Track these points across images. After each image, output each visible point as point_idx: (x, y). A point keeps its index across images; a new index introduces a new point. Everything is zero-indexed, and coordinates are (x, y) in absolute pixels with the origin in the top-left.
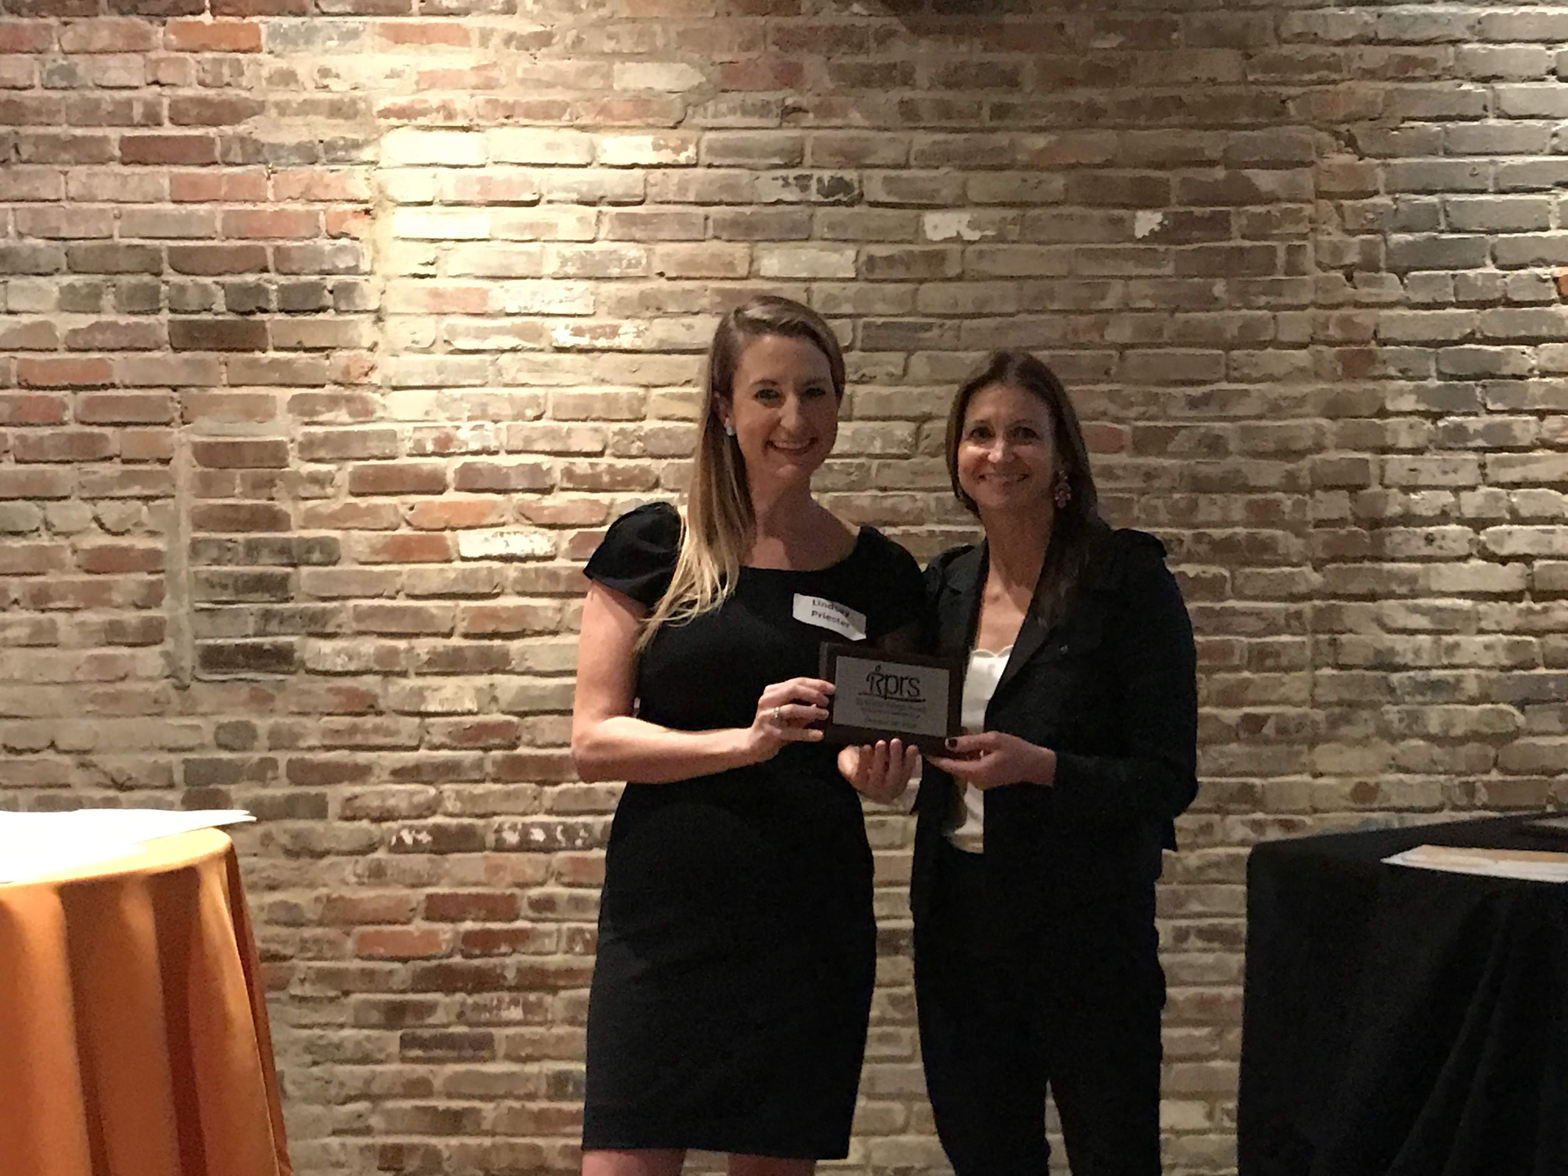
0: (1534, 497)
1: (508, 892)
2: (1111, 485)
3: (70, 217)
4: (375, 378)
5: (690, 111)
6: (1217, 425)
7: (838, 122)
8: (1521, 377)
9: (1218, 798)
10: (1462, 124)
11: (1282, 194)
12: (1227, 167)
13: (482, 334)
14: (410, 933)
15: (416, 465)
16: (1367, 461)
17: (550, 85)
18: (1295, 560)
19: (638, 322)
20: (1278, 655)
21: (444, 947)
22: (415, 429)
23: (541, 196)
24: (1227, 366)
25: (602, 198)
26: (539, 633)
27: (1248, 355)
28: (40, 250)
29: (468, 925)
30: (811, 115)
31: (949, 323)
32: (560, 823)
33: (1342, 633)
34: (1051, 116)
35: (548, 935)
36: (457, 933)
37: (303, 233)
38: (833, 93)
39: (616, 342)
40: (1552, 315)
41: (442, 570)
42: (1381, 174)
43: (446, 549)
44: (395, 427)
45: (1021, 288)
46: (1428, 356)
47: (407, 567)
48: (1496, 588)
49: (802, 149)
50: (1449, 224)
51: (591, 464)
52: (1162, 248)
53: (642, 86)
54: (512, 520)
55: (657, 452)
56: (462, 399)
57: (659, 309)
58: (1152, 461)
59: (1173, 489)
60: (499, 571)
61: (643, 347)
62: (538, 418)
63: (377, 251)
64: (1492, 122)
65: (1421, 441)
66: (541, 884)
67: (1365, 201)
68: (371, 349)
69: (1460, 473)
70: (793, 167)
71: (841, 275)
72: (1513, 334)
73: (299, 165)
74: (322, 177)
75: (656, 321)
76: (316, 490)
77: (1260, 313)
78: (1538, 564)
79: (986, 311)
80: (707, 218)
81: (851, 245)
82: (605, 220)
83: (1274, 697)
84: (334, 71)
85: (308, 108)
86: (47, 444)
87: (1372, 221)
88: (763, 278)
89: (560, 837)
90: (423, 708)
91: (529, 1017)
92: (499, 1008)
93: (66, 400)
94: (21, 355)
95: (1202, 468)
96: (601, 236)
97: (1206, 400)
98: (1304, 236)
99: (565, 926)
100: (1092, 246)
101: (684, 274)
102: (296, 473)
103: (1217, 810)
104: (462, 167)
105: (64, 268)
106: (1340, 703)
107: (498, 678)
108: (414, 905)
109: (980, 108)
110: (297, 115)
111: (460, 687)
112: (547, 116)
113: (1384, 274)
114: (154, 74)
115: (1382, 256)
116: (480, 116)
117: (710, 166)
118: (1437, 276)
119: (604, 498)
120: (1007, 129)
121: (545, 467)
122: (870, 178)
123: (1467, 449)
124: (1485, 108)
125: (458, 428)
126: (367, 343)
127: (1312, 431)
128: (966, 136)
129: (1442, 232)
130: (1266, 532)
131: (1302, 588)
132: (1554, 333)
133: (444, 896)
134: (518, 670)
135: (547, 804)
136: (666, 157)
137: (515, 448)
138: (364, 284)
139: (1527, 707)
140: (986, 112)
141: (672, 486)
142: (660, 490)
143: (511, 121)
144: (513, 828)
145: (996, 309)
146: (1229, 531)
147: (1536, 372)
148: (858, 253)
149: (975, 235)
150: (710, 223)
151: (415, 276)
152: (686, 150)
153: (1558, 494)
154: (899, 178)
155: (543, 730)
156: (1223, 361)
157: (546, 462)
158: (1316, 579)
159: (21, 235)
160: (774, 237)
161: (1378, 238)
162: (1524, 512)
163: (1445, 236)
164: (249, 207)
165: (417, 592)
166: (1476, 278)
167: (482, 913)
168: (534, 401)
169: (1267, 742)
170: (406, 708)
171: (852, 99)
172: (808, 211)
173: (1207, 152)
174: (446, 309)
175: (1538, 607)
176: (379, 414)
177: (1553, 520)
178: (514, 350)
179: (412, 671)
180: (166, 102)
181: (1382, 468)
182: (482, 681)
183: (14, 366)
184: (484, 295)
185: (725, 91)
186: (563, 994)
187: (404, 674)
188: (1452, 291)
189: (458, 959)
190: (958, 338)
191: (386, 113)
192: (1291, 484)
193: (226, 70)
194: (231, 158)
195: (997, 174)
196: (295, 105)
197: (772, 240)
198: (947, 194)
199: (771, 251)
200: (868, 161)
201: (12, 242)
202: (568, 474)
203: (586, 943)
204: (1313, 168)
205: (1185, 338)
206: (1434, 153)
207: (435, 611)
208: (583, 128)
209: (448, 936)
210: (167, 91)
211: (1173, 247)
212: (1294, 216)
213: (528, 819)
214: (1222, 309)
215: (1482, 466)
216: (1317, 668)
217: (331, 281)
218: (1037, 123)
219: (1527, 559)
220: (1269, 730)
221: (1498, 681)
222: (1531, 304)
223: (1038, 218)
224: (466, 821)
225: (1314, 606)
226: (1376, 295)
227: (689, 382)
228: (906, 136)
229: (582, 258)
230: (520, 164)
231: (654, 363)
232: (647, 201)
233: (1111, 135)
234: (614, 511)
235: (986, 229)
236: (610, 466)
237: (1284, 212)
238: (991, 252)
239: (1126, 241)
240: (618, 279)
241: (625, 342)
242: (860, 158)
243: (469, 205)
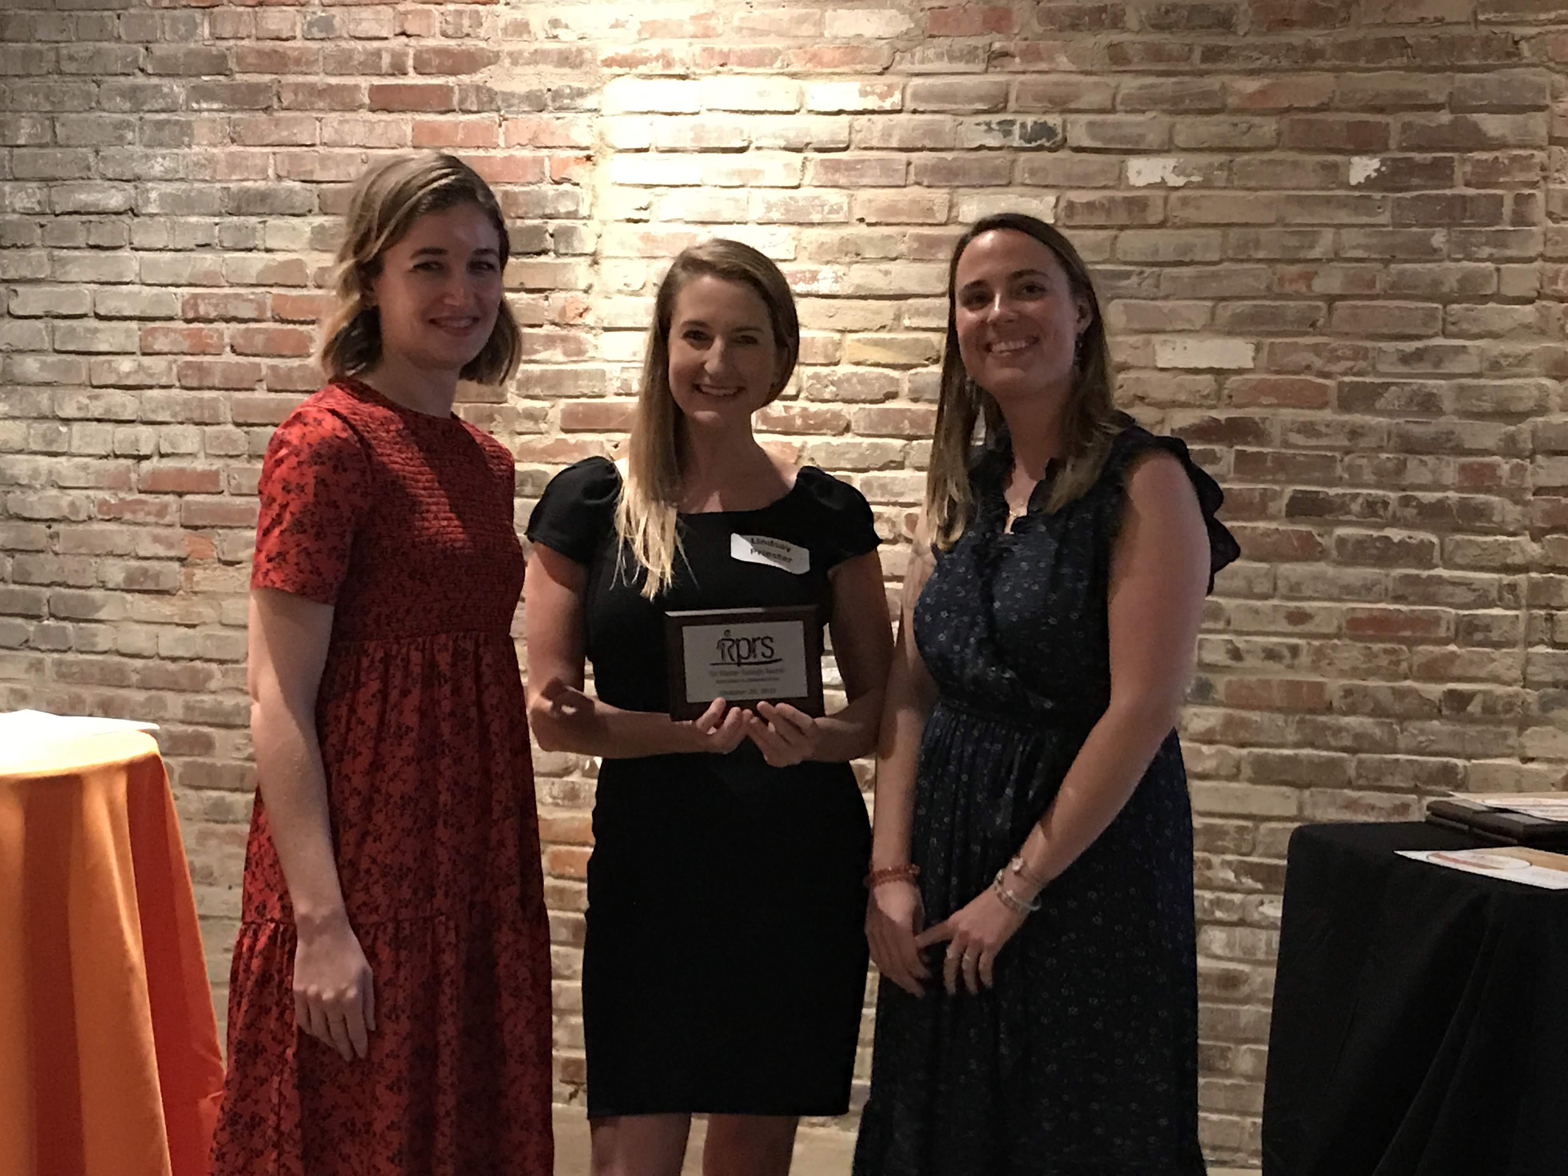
2: (1313, 442)
3: (323, 160)
4: (589, 319)
5: (898, 56)
6: (1431, 382)
7: (1043, 66)
9: (1416, 777)
11: (1511, 140)
12: (1452, 111)
15: (621, 404)
17: (764, 33)
18: (1511, 529)
19: (836, 267)
20: (1487, 628)
22: (623, 368)
23: (750, 142)
24: (1444, 320)
25: (808, 144)
27: (1467, 309)
28: (296, 192)
30: (1017, 60)
31: (1148, 270)
33: (1559, 609)
34: (1266, 58)
37: (530, 178)
38: (1041, 37)
39: (814, 288)
44: (606, 367)
45: (1225, 236)
49: (1007, 95)
51: (786, 408)
52: (1378, 195)
53: (851, 33)
55: (848, 396)
57: (858, 255)
58: (1357, 418)
59: (1381, 449)
61: (840, 292)
63: (595, 197)
68: (586, 292)
70: (997, 112)
73: (528, 112)
74: (548, 124)
75: (855, 266)
76: (529, 425)
77: (1482, 265)
79: (1187, 259)
80: (909, 164)
81: (1054, 191)
82: (810, 166)
83: (1482, 674)
84: (563, 21)
85: (538, 57)
86: (296, 375)
88: (961, 223)
93: (313, 334)
94: (275, 290)
95: (1411, 427)
96: (806, 181)
97: (1418, 356)
98: (1534, 185)
100: (1303, 193)
101: (884, 220)
102: (513, 408)
103: (1415, 790)
104: (676, 114)
105: (316, 210)
106: (1555, 685)
109: (1191, 50)
110: (528, 64)
112: (760, 64)
114: (402, 26)
116: (697, 65)
117: (915, 112)
119: (796, 441)
120: (1217, 72)
122: (1074, 123)
126: (583, 285)
127: (1536, 393)
128: (1173, 79)
130: (1481, 497)
131: (1518, 559)
136: (872, 103)
138: (582, 229)
140: (1197, 54)
141: (862, 432)
142: (850, 435)
143: (725, 69)
145: (1198, 258)
146: (1439, 495)
148: (1058, 200)
149: (1180, 181)
150: (912, 168)
151: (629, 220)
152: (892, 95)
154: (1102, 124)
156: (1440, 314)
158: (1534, 549)
159: (279, 178)
160: (974, 183)
164: (482, 153)
169: (1473, 720)
171: (1058, 43)
172: (1009, 156)
173: (1431, 96)
174: (657, 252)
176: (591, 353)
180: (411, 52)
183: (269, 302)
185: (931, 36)
190: (1157, 286)
191: (609, 63)
192: (1510, 447)
193: (466, 22)
194: (467, 106)
195: (1207, 119)
196: (526, 54)
197: (974, 187)
198: (1153, 139)
199: (971, 196)
200: (1073, 106)
201: (272, 184)
204: (1546, 112)
205: (1396, 291)
208: (793, 75)
210: (413, 42)
211: (1391, 195)
212: (1524, 164)
214: (1441, 261)
216: (1531, 644)
217: (552, 225)
218: (1252, 66)
220: (1474, 708)
223: (1248, 164)
225: (1530, 579)
227: (884, 327)
228: (1112, 80)
229: (786, 204)
230: (732, 111)
231: (851, 308)
232: (852, 147)
233: (1329, 77)
234: (805, 454)
235: (1189, 176)
236: (805, 409)
237: (1514, 159)
238: (1195, 198)
239: (1338, 188)
240: (819, 224)
241: (824, 288)
242: (1065, 102)
243: (683, 151)
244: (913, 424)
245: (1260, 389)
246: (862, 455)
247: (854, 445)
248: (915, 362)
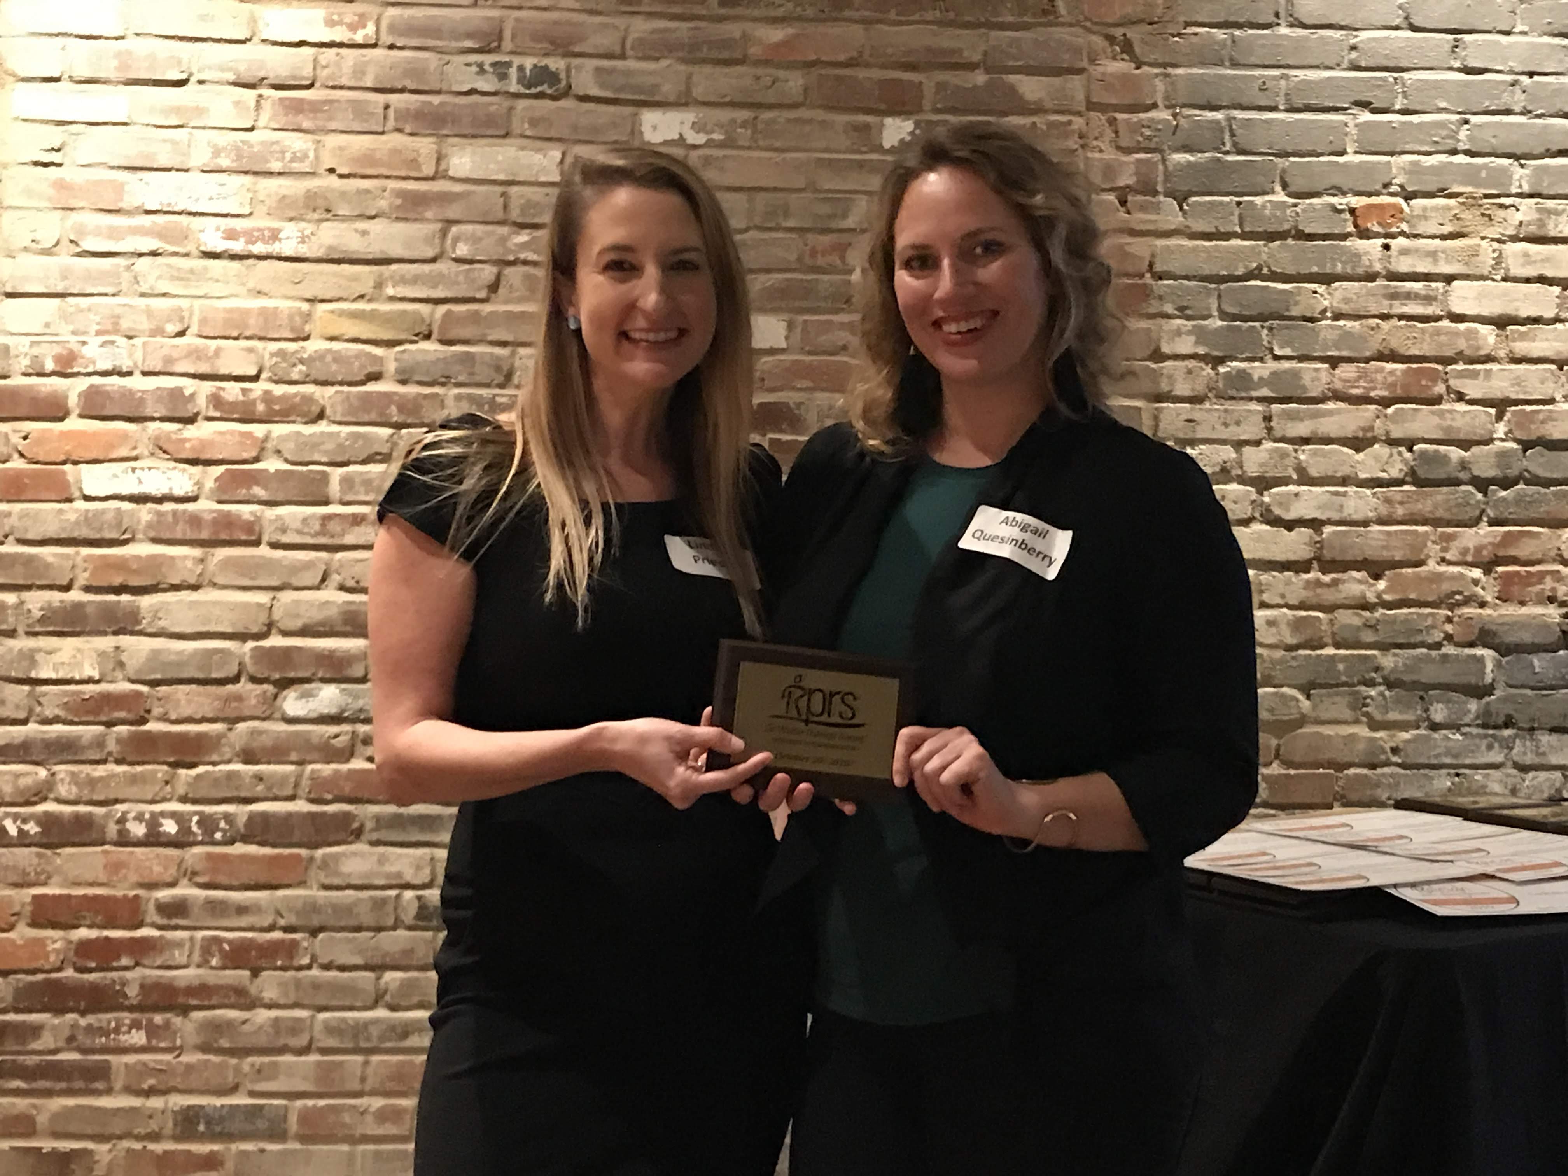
0: (1325, 455)
1: (132, 893)
8: (1312, 320)
10: (1250, 32)
11: (1048, 105)
12: (988, 71)
13: (114, 233)
14: (12, 942)
15: (31, 387)
16: (1139, 409)
19: (303, 225)
21: (52, 958)
22: (33, 344)
23: (191, 75)
25: (263, 79)
26: (176, 588)
29: (83, 933)
32: (196, 813)
34: (789, 6)
35: (179, 944)
36: (71, 942)
39: (275, 248)
40: (1345, 251)
41: (61, 511)
42: (1160, 86)
43: (65, 485)
44: (8, 340)
46: (1209, 292)
47: (18, 507)
48: (1280, 557)
49: (501, 32)
50: (1235, 144)
51: (244, 391)
54: (146, 453)
55: (322, 378)
56: (89, 310)
57: (328, 211)
60: (132, 513)
61: (308, 255)
62: (182, 334)
64: (1284, 30)
65: (1200, 388)
66: (173, 885)
67: (1142, 115)
69: (1243, 426)
70: (489, 52)
71: (543, 179)
72: (1304, 271)
75: (325, 224)
78: (1328, 530)
80: (387, 107)
81: (556, 144)
82: (266, 105)
87: (1149, 138)
88: (452, 179)
89: (195, 828)
90: (33, 675)
91: (154, 1042)
92: (117, 1031)
96: (260, 124)
98: (1072, 153)
99: (200, 934)
100: (834, 156)
101: (359, 171)
104: (96, 38)
107: (125, 640)
108: (17, 909)
111: (79, 650)
113: (1161, 198)
115: (1160, 179)
117: (392, 47)
118: (1221, 203)
119: (258, 430)
120: (737, 18)
121: (187, 393)
122: (579, 68)
123: (1251, 399)
124: (1277, 15)
125: (84, 343)
128: (689, 24)
129: (1227, 153)
132: (1349, 271)
133: (54, 896)
134: (150, 630)
135: (181, 790)
136: (340, 34)
137: (151, 369)
139: (1312, 692)
141: (338, 418)
142: (325, 422)
144: (139, 818)
147: (1329, 314)
148: (564, 154)
149: (701, 139)
150: (391, 113)
151: (36, 164)
152: (364, 27)
153: (1351, 452)
154: (611, 71)
155: (179, 701)
157: (189, 386)
160: (466, 132)
161: (1157, 157)
162: (1314, 472)
163: (1230, 158)
165: (30, 536)
166: (1264, 206)
167: (99, 919)
168: (178, 314)
170: (13, 674)
172: (507, 103)
173: (965, 54)
174: (73, 203)
175: (1327, 578)
177: (1344, 481)
178: (154, 254)
179: (21, 630)
181: (1156, 418)
182: (106, 643)
184: (119, 188)
186: (198, 1015)
187: (11, 634)
188: (1237, 221)
189: (69, 973)
195: (727, 70)
197: (464, 136)
198: (669, 90)
199: (463, 148)
200: (577, 49)
202: (216, 400)
203: (224, 955)
204: (1084, 77)
206: (1220, 64)
207: (50, 559)
209: (58, 945)
212: (1062, 130)
213: (157, 808)
215: (1268, 418)
218: (773, 13)
219: (1315, 524)
221: (1282, 661)
222: (1325, 237)
223: (773, 121)
224: (82, 809)
226: (1151, 221)
227: (362, 297)
228: (621, 22)
229: (238, 149)
230: (167, 37)
231: (321, 273)
232: (317, 85)
233: (857, 30)
234: (269, 445)
235: (712, 132)
236: (267, 392)
237: (1051, 125)
238: (718, 158)
239: (872, 151)
240: (280, 174)
241: (288, 248)
242: (570, 43)
243: (104, 83)
244: (401, 409)
245: (796, 371)
246: (340, 446)
247: (331, 434)
248: (403, 337)
